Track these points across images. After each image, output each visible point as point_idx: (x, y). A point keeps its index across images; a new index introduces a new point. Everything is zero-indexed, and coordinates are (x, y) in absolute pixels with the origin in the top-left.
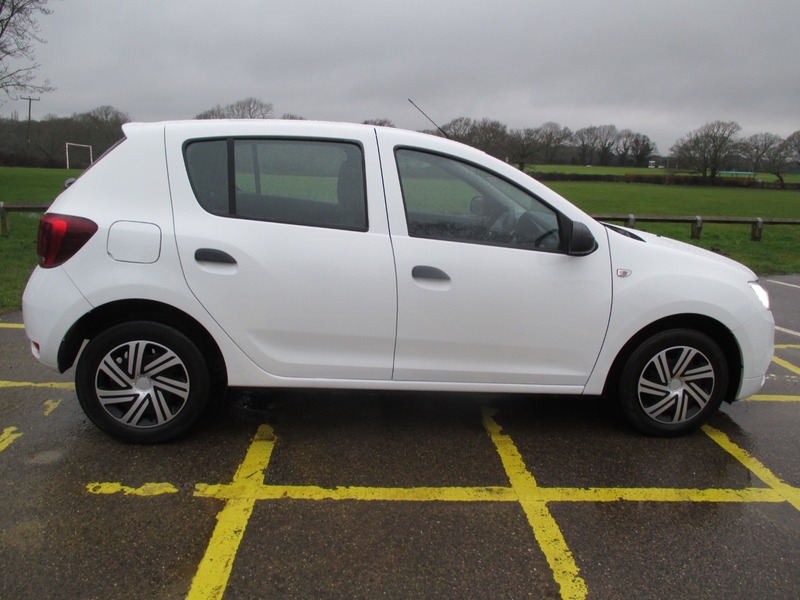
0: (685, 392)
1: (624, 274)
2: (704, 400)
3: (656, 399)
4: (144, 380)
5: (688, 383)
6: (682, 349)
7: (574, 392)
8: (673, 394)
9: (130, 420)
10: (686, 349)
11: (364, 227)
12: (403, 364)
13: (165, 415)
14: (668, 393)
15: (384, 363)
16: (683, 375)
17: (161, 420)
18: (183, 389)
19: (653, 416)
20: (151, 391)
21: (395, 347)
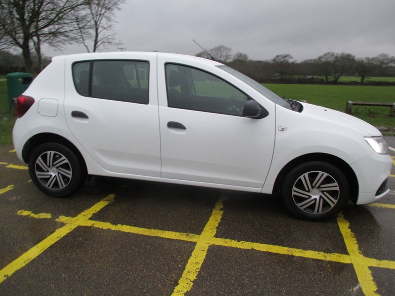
0: (321, 197)
1: (283, 129)
2: (333, 203)
3: (303, 199)
4: (54, 169)
5: (322, 192)
6: (318, 173)
7: (256, 191)
8: (313, 197)
9: (49, 185)
10: (321, 173)
11: (146, 101)
12: (166, 170)
13: (62, 185)
14: (310, 197)
15: (156, 168)
16: (319, 187)
17: (61, 188)
18: (69, 174)
19: (302, 209)
20: (57, 174)
21: (161, 161)
